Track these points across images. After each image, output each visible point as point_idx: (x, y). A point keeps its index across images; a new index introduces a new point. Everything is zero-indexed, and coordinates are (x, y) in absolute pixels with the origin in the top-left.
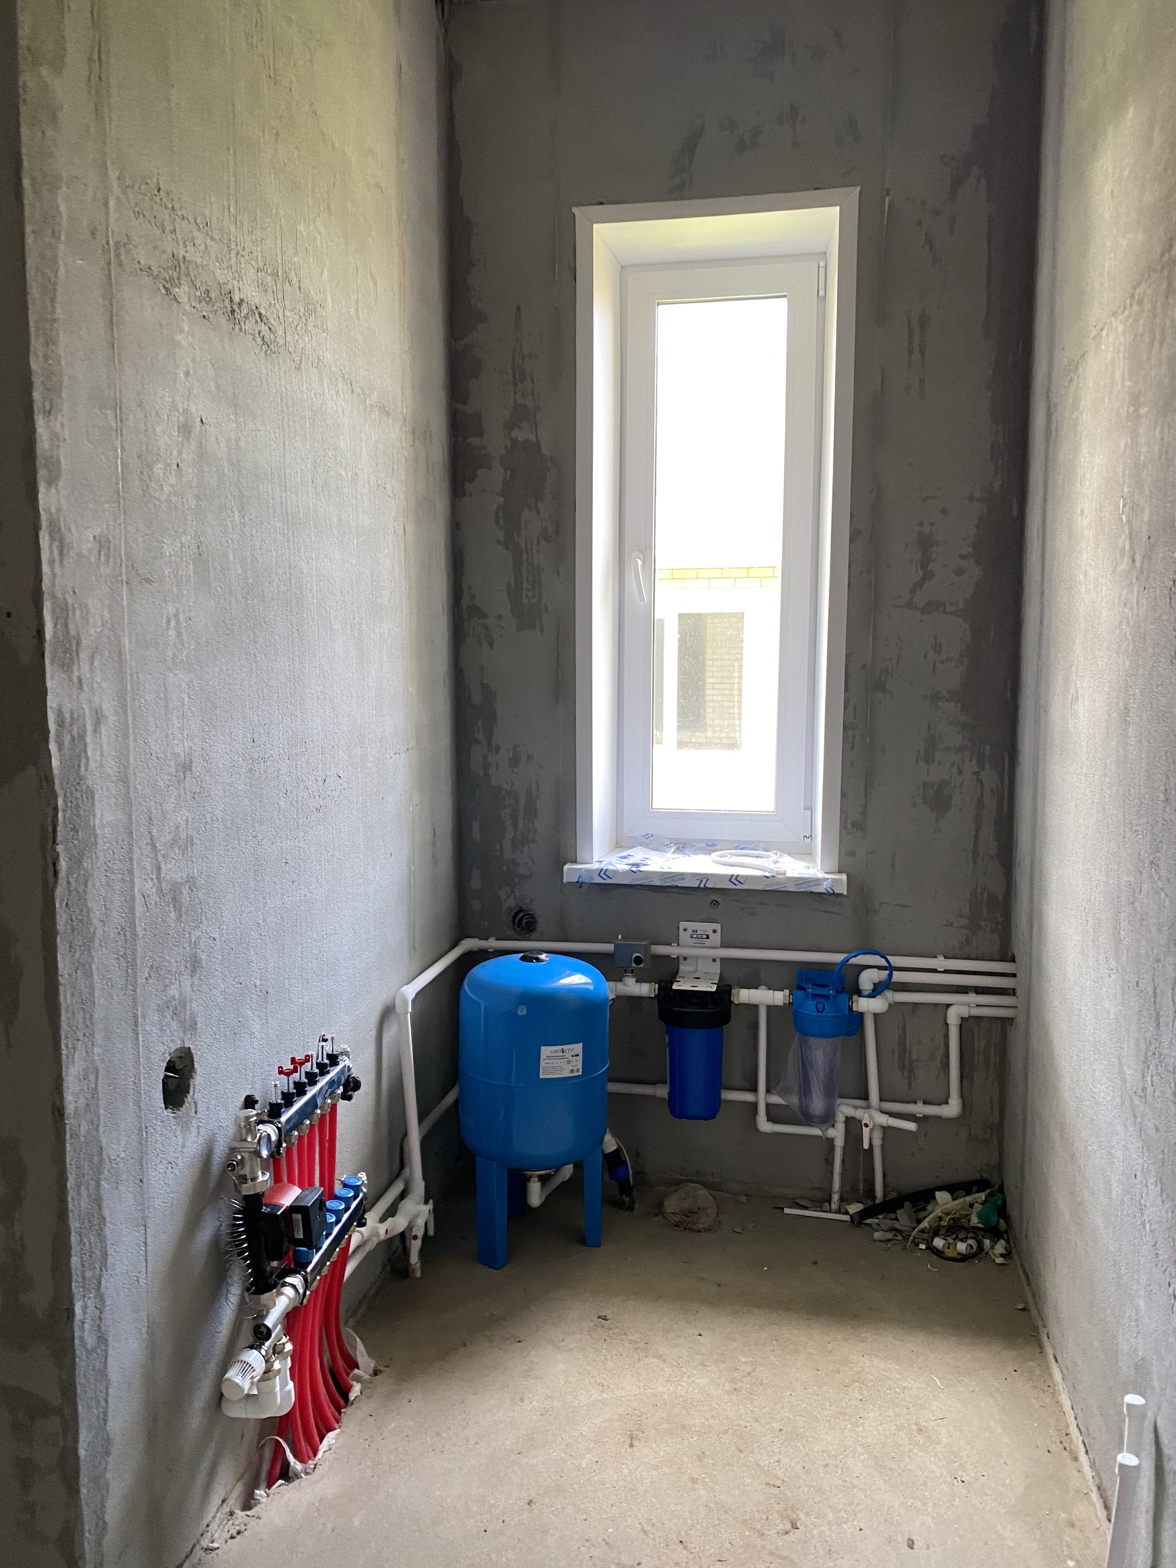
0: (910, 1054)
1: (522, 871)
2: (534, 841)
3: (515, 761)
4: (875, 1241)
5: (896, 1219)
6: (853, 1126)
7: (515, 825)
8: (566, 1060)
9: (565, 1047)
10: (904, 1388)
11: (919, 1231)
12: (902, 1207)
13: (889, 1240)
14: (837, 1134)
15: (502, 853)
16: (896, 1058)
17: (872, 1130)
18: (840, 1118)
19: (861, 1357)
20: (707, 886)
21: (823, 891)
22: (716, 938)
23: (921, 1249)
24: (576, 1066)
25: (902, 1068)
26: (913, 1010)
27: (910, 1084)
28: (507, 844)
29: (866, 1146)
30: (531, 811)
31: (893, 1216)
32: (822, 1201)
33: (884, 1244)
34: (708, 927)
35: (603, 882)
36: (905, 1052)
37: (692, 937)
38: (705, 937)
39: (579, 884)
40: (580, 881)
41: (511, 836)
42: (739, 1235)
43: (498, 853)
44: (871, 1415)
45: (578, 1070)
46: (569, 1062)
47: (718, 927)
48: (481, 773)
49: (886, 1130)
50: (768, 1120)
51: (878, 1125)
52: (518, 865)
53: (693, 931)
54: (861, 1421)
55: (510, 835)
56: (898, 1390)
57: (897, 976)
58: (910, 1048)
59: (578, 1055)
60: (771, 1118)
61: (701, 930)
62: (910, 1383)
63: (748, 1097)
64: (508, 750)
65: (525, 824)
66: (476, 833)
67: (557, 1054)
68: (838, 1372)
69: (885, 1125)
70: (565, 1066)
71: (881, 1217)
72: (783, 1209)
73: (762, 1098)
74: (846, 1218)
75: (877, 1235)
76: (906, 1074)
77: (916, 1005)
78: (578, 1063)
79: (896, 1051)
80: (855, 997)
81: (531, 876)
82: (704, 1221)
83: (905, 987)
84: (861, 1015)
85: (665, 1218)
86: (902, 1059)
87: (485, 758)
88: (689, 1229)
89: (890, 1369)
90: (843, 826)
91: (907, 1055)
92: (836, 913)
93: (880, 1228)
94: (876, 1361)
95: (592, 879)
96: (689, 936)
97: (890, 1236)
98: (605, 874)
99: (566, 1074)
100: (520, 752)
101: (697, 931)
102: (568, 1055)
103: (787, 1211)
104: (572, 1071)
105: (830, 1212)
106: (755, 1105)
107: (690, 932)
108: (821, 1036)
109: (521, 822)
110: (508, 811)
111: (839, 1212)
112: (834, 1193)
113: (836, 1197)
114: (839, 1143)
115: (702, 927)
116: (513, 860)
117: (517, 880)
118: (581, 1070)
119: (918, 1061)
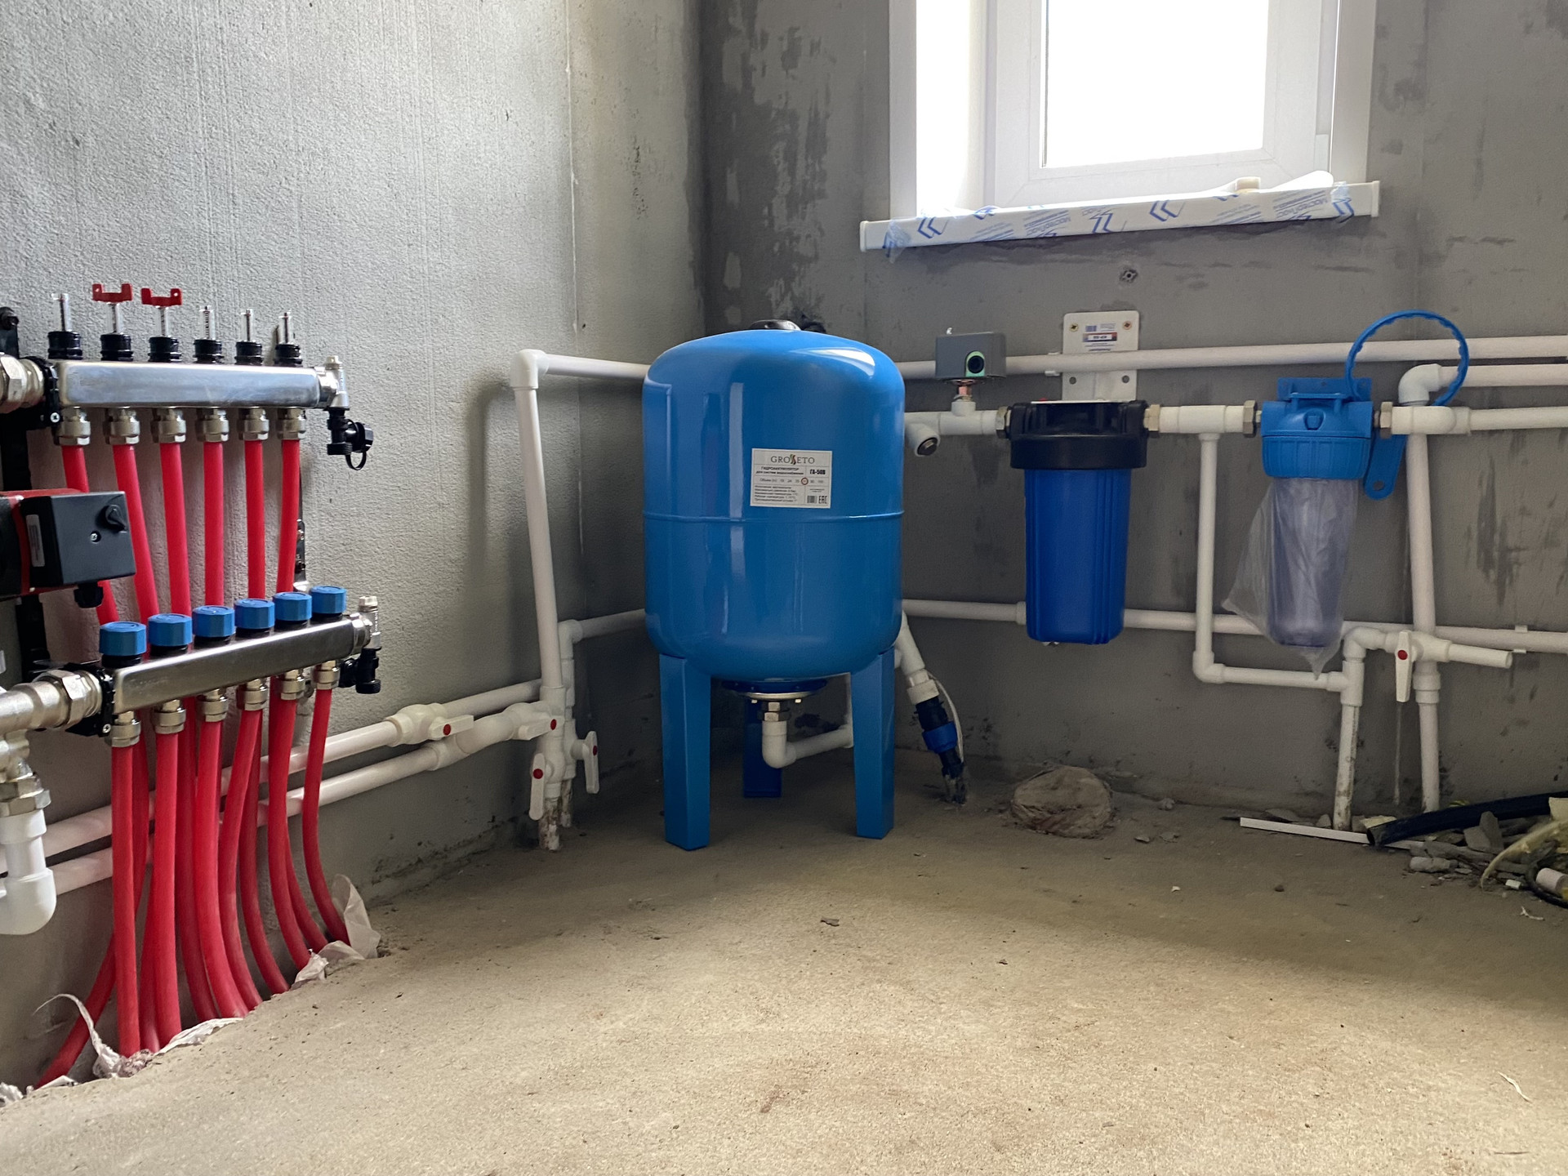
0: (1503, 536)
1: (803, 248)
2: (821, 194)
3: (790, 58)
4: (1413, 871)
5: (1463, 843)
6: (1378, 662)
7: (792, 172)
8: (800, 478)
9: (798, 453)
10: (1429, 1088)
11: (1505, 859)
12: (1475, 822)
13: (1444, 872)
14: (1349, 683)
15: (772, 224)
16: (1474, 546)
17: (1414, 667)
18: (1354, 652)
19: (1339, 1028)
20: (1108, 227)
21: (1334, 213)
22: (1129, 338)
23: (1510, 889)
24: (820, 490)
25: (1487, 564)
26: (1512, 445)
27: (1501, 597)
28: (779, 207)
29: (1402, 696)
30: (817, 143)
31: (1457, 838)
32: (1317, 809)
33: (1431, 878)
34: (1117, 318)
35: (928, 242)
36: (1493, 531)
37: (1086, 340)
38: (1109, 337)
39: (885, 251)
40: (888, 244)
41: (787, 189)
42: (1145, 845)
43: (766, 223)
44: (1336, 1125)
45: (823, 499)
46: (805, 482)
47: (1133, 316)
48: (739, 86)
49: (1447, 670)
50: (1217, 661)
51: (1430, 661)
52: (798, 239)
53: (1089, 328)
54: (1308, 1132)
55: (783, 188)
56: (1411, 1090)
57: (1477, 376)
58: (1504, 523)
59: (823, 472)
60: (1220, 658)
61: (1103, 326)
62: (1444, 1082)
63: (1179, 621)
64: (781, 39)
65: (807, 167)
66: (733, 195)
67: (782, 464)
68: (1278, 1046)
69: (1443, 659)
70: (799, 488)
71: (1431, 838)
72: (1238, 820)
73: (1204, 623)
74: (1362, 838)
75: (1416, 862)
76: (1493, 574)
77: (1520, 435)
78: (823, 487)
79: (1475, 534)
80: (1386, 404)
81: (816, 257)
82: (1084, 823)
83: (1495, 398)
84: (1402, 440)
85: (1014, 815)
86: (1485, 545)
87: (745, 58)
88: (1054, 833)
89: (1401, 1054)
90: (1379, 95)
91: (1497, 538)
92: (1356, 270)
93: (1425, 852)
94: (1370, 1038)
95: (909, 238)
96: (1081, 339)
97: (1445, 864)
98: (929, 227)
99: (800, 503)
100: (800, 39)
101: (1095, 328)
102: (802, 467)
103: (1245, 822)
104: (812, 499)
105: (1332, 827)
106: (1190, 636)
107: (1082, 330)
108: (1312, 474)
109: (801, 164)
110: (780, 146)
111: (1350, 829)
112: (1339, 795)
113: (1342, 803)
114: (1352, 699)
115: (1102, 319)
116: (789, 233)
117: (795, 267)
118: (829, 500)
119: (1518, 549)
